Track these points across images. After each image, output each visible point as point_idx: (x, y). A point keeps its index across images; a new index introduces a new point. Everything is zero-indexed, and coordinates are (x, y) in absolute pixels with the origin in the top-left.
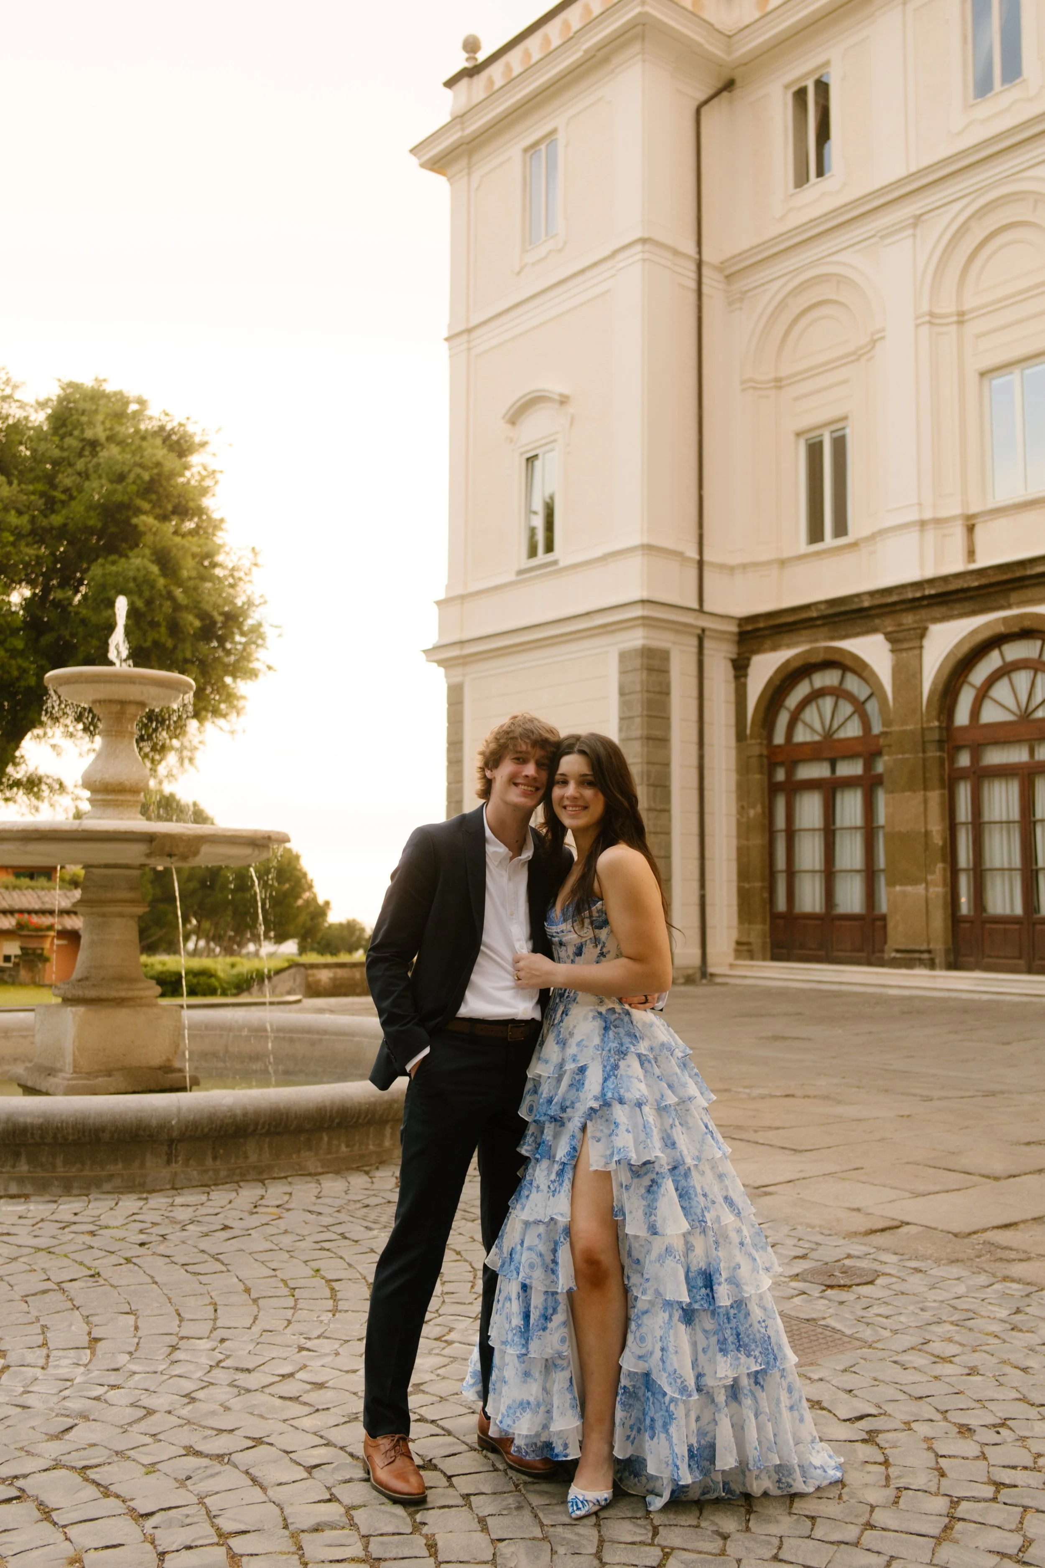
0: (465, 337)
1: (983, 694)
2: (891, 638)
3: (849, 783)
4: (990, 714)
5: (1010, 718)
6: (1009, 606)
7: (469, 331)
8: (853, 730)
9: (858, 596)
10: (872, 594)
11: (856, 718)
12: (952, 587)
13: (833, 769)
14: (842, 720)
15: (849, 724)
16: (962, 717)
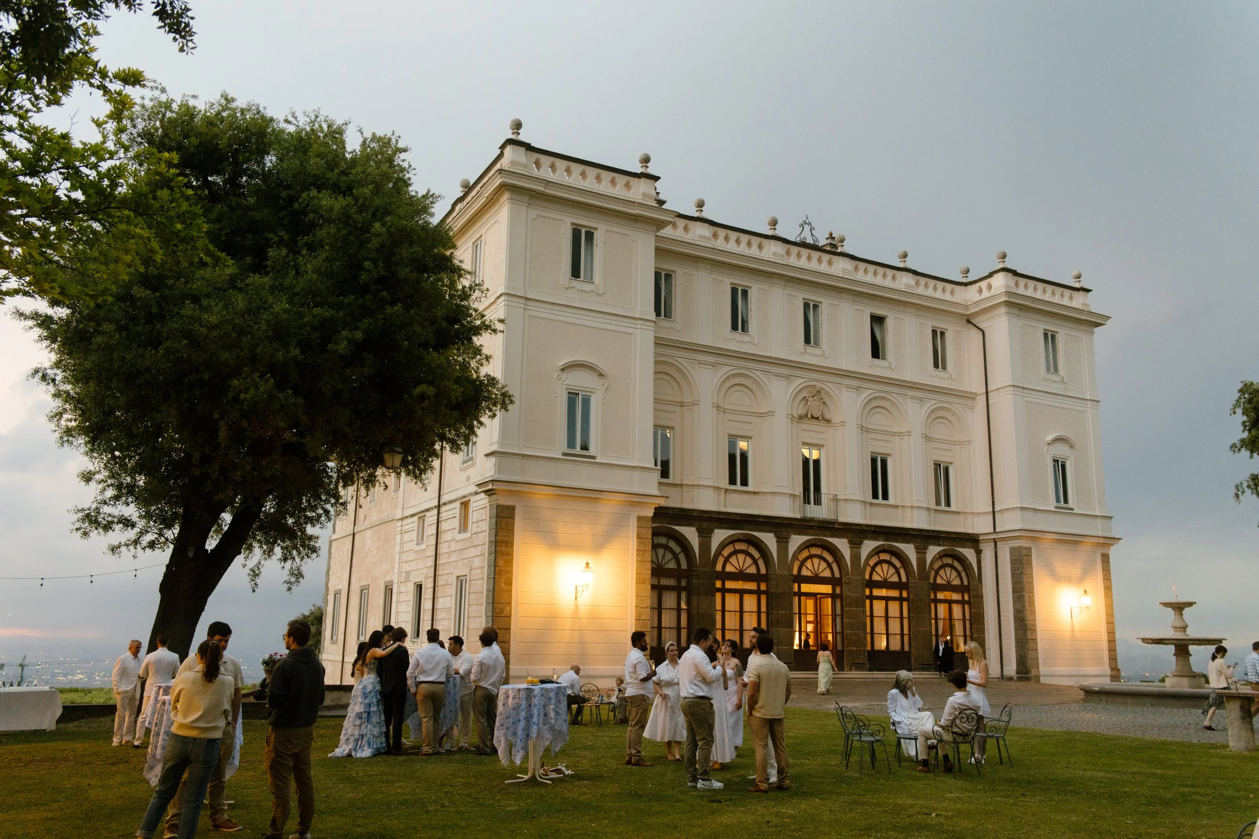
0: (523, 301)
1: (727, 560)
2: (698, 530)
3: (669, 588)
4: (729, 568)
5: (736, 571)
6: (742, 530)
7: (527, 299)
8: (672, 565)
9: (694, 510)
10: (699, 511)
11: (673, 561)
12: (730, 517)
13: (659, 581)
14: (666, 561)
15: (670, 563)
16: (719, 568)
